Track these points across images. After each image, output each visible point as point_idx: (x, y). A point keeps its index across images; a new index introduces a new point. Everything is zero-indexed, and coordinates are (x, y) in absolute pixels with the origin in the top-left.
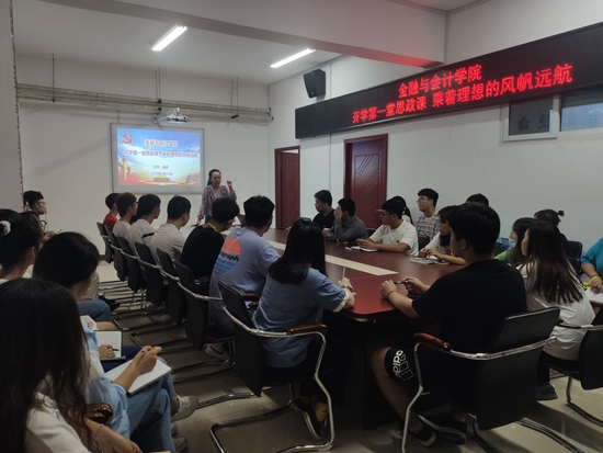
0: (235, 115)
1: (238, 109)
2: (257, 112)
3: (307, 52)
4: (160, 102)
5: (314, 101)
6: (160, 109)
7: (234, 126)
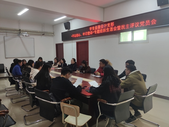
0: (43, 34)
1: (45, 32)
2: (50, 33)
3: (65, 17)
4: (20, 30)
5: (67, 30)
6: (20, 32)
7: (43, 37)
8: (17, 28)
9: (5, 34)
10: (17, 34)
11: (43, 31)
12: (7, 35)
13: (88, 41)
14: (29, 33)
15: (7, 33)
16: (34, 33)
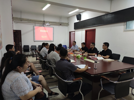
6: (44, 23)
8: (42, 20)
9: (34, 24)
10: (42, 25)
11: (61, 22)
12: (35, 25)
13: (95, 29)
14: (51, 23)
15: (35, 23)
16: (54, 24)
